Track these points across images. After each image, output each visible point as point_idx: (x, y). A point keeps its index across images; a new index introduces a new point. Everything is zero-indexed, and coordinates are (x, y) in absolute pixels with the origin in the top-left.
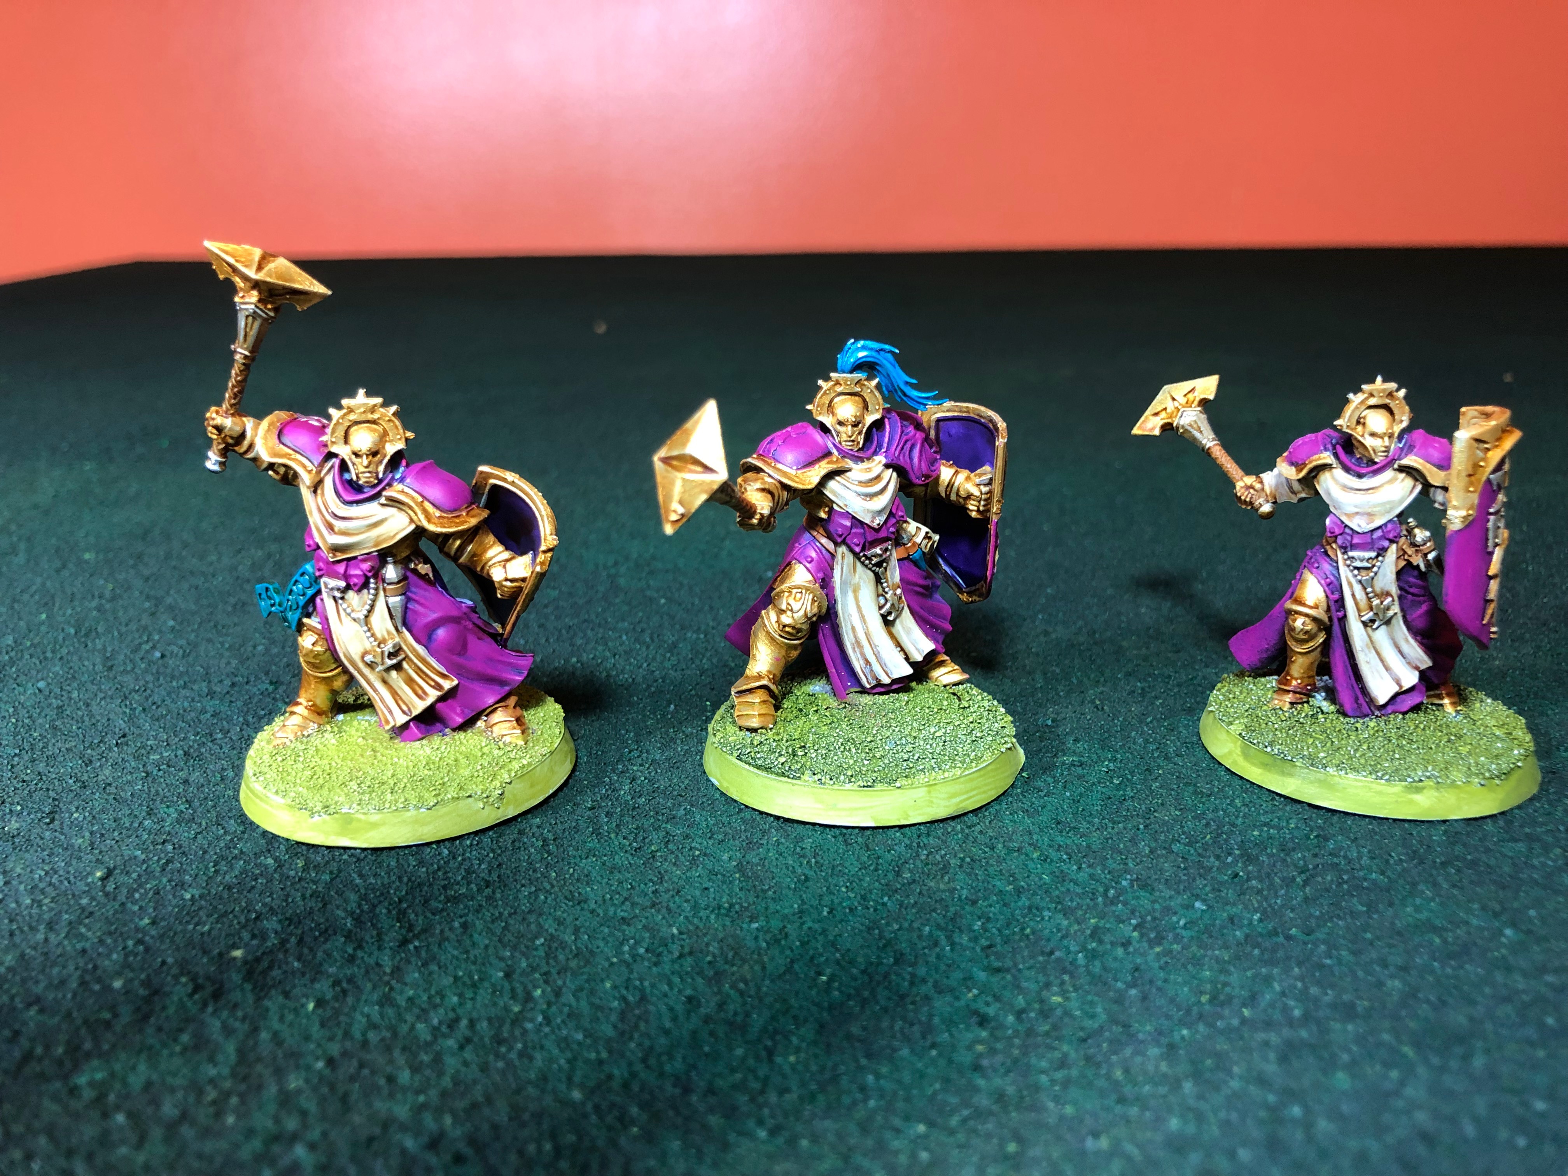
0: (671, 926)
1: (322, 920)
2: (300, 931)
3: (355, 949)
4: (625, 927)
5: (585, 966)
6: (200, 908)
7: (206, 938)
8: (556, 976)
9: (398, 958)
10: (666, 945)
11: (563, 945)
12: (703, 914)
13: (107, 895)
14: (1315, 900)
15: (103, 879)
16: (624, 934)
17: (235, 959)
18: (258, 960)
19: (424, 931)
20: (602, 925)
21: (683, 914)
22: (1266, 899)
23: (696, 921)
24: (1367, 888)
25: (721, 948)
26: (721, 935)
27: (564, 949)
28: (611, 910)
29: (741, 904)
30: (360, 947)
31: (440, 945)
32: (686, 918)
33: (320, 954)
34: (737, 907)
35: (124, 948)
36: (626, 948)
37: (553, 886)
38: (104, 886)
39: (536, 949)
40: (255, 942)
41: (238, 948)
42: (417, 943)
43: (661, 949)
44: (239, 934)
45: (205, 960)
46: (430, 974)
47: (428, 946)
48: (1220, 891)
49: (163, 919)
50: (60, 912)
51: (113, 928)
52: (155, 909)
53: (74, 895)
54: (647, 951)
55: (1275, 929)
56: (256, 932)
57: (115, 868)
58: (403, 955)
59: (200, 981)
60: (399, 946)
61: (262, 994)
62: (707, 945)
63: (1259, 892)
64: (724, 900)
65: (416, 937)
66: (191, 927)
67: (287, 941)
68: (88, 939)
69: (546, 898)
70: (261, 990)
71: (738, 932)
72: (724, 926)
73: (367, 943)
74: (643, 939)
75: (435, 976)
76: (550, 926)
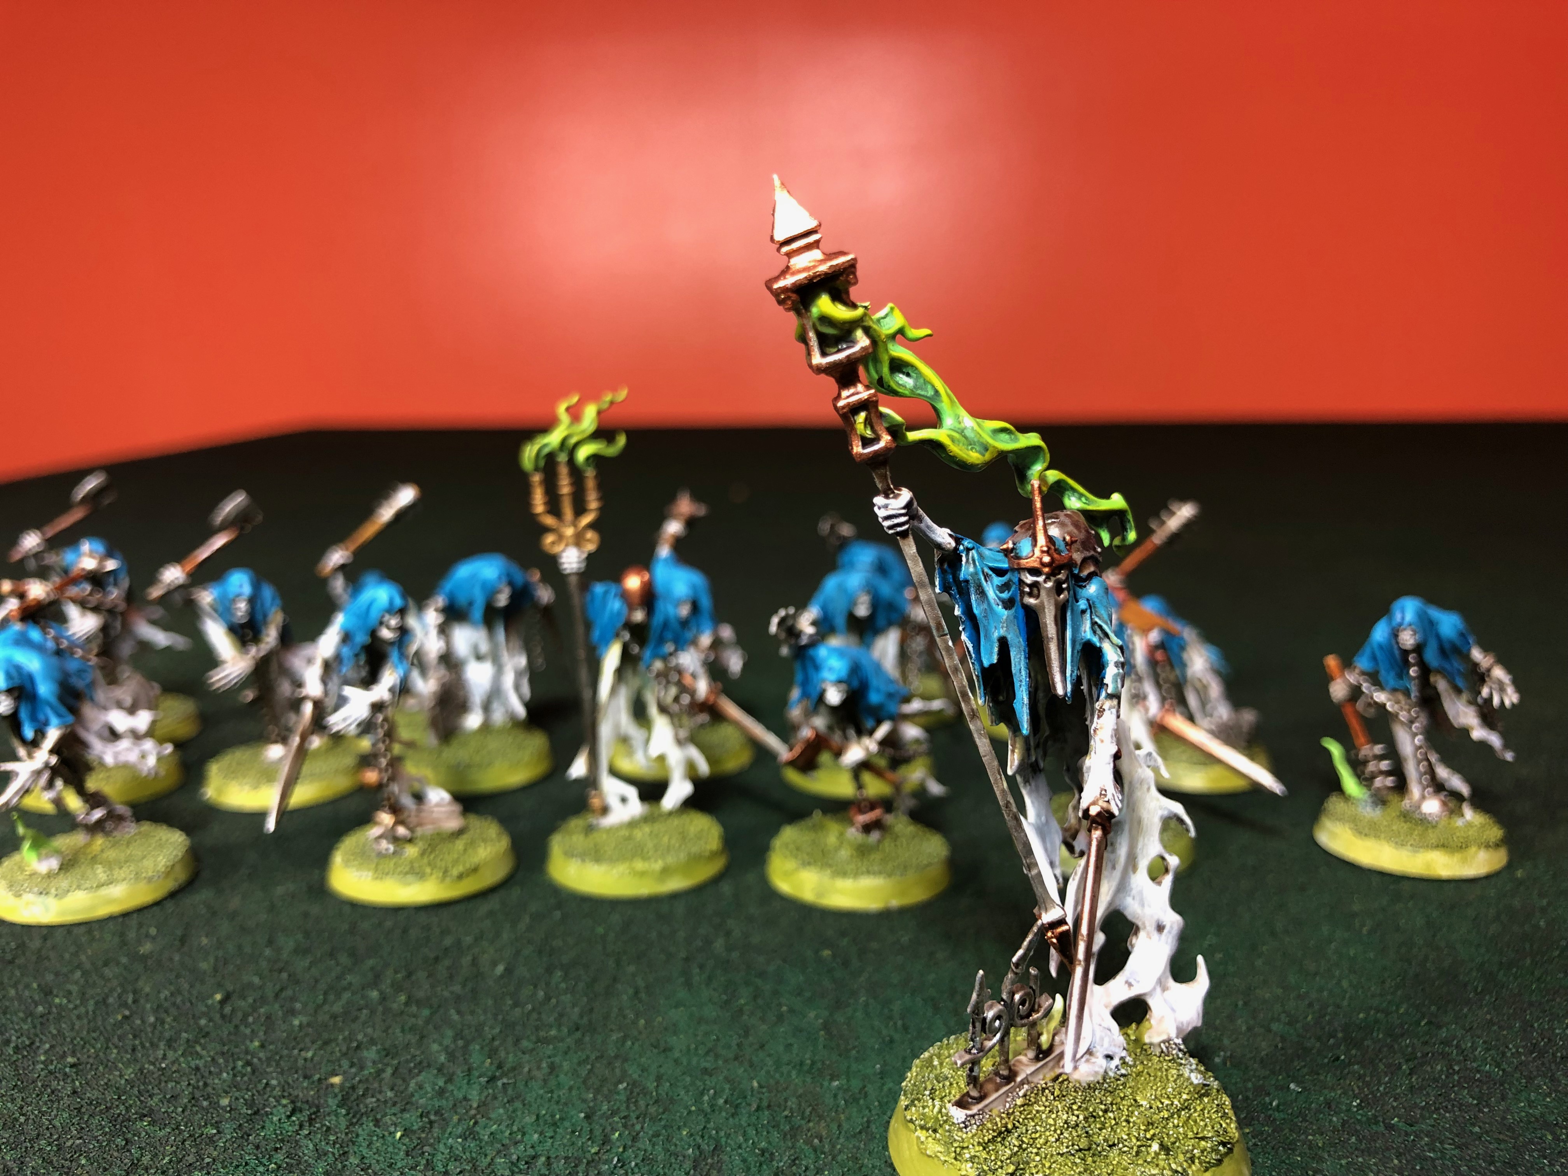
0: (752, 1079)
1: (418, 1053)
2: (395, 1062)
3: (446, 1083)
4: (706, 1077)
5: (663, 1113)
6: (307, 1035)
7: (308, 1063)
8: (635, 1121)
9: (485, 1094)
10: (745, 1097)
11: (645, 1092)
12: (785, 1069)
13: (223, 1017)
14: (1421, 1088)
15: (223, 1002)
16: (704, 1084)
17: (332, 1085)
18: (353, 1088)
19: (514, 1069)
20: (684, 1074)
21: (765, 1068)
22: (1368, 1085)
23: (777, 1076)
24: (1479, 1080)
25: (800, 1105)
26: (800, 1091)
27: (645, 1095)
28: (694, 1061)
29: (823, 1063)
30: (450, 1080)
31: (526, 1084)
32: (768, 1072)
33: (412, 1084)
34: (819, 1065)
35: (233, 1069)
36: (706, 1098)
37: (640, 1033)
38: (222, 1008)
39: (618, 1093)
40: (353, 1070)
41: (337, 1075)
42: (505, 1080)
43: (739, 1101)
44: (339, 1060)
45: (305, 1084)
46: (514, 1111)
47: (515, 1083)
48: (1318, 1074)
49: (271, 1043)
50: (180, 1031)
51: (226, 1048)
52: (265, 1033)
53: (194, 1016)
54: (726, 1102)
55: (1375, 1117)
56: (355, 1060)
57: (234, 991)
58: (491, 1091)
59: (299, 1104)
60: (488, 1082)
61: (355, 1120)
62: (786, 1100)
63: (1360, 1077)
64: (807, 1056)
65: (504, 1075)
66: (296, 1052)
67: (383, 1071)
68: (201, 1058)
69: (633, 1044)
70: (355, 1118)
71: (818, 1089)
72: (804, 1081)
73: (458, 1076)
74: (723, 1090)
75: (519, 1113)
76: (633, 1072)
